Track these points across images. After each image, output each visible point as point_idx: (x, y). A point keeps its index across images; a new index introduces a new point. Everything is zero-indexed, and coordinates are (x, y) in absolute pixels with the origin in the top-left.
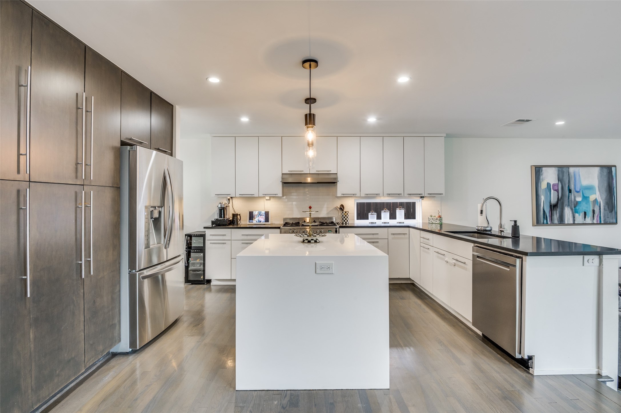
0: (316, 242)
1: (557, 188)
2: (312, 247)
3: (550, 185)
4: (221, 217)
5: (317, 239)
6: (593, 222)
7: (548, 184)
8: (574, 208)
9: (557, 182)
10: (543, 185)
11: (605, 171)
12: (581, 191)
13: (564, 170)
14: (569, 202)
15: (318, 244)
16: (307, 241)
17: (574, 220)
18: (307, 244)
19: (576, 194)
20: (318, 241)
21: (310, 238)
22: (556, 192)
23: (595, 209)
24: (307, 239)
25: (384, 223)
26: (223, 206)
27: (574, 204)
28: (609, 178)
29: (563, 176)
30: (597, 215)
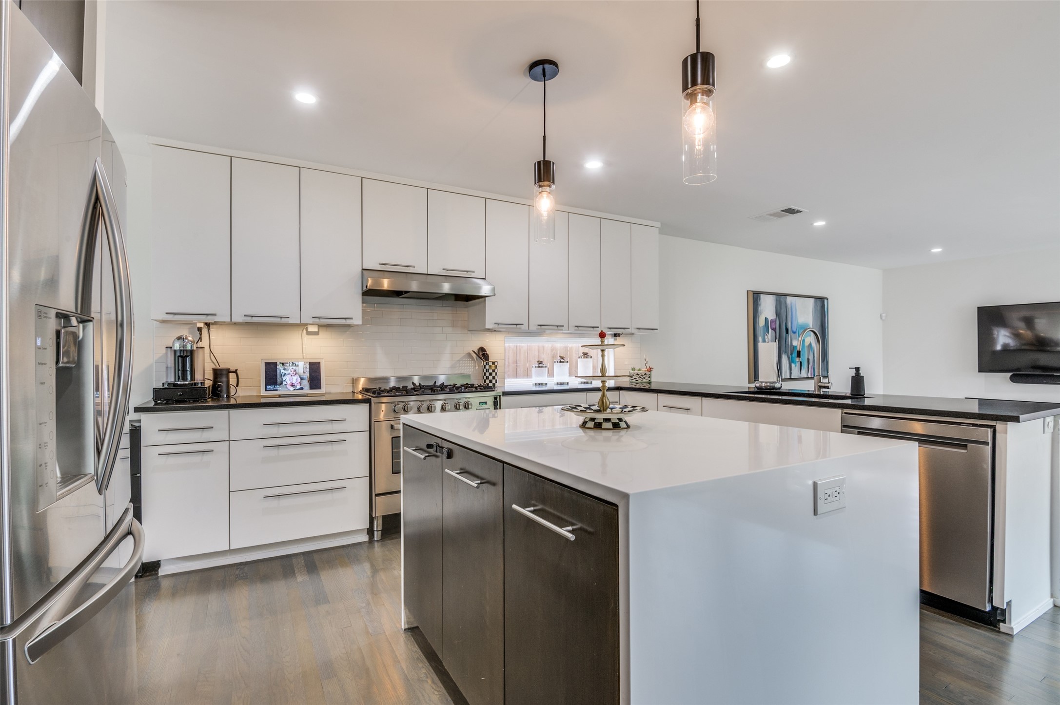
0: (616, 426)
1: (774, 327)
2: (607, 440)
3: (768, 321)
4: (184, 379)
5: (620, 420)
6: (808, 375)
7: (766, 319)
8: (790, 356)
9: (775, 318)
10: (761, 322)
11: (819, 303)
12: (797, 331)
13: (782, 300)
14: (786, 346)
15: (623, 432)
16: (591, 424)
17: (791, 376)
18: (591, 433)
19: (793, 335)
20: (623, 425)
21: (600, 417)
22: (773, 332)
23: (810, 358)
24: (593, 419)
25: (561, 384)
26: (189, 347)
27: (791, 350)
28: (822, 314)
29: (781, 308)
30: (811, 365)
